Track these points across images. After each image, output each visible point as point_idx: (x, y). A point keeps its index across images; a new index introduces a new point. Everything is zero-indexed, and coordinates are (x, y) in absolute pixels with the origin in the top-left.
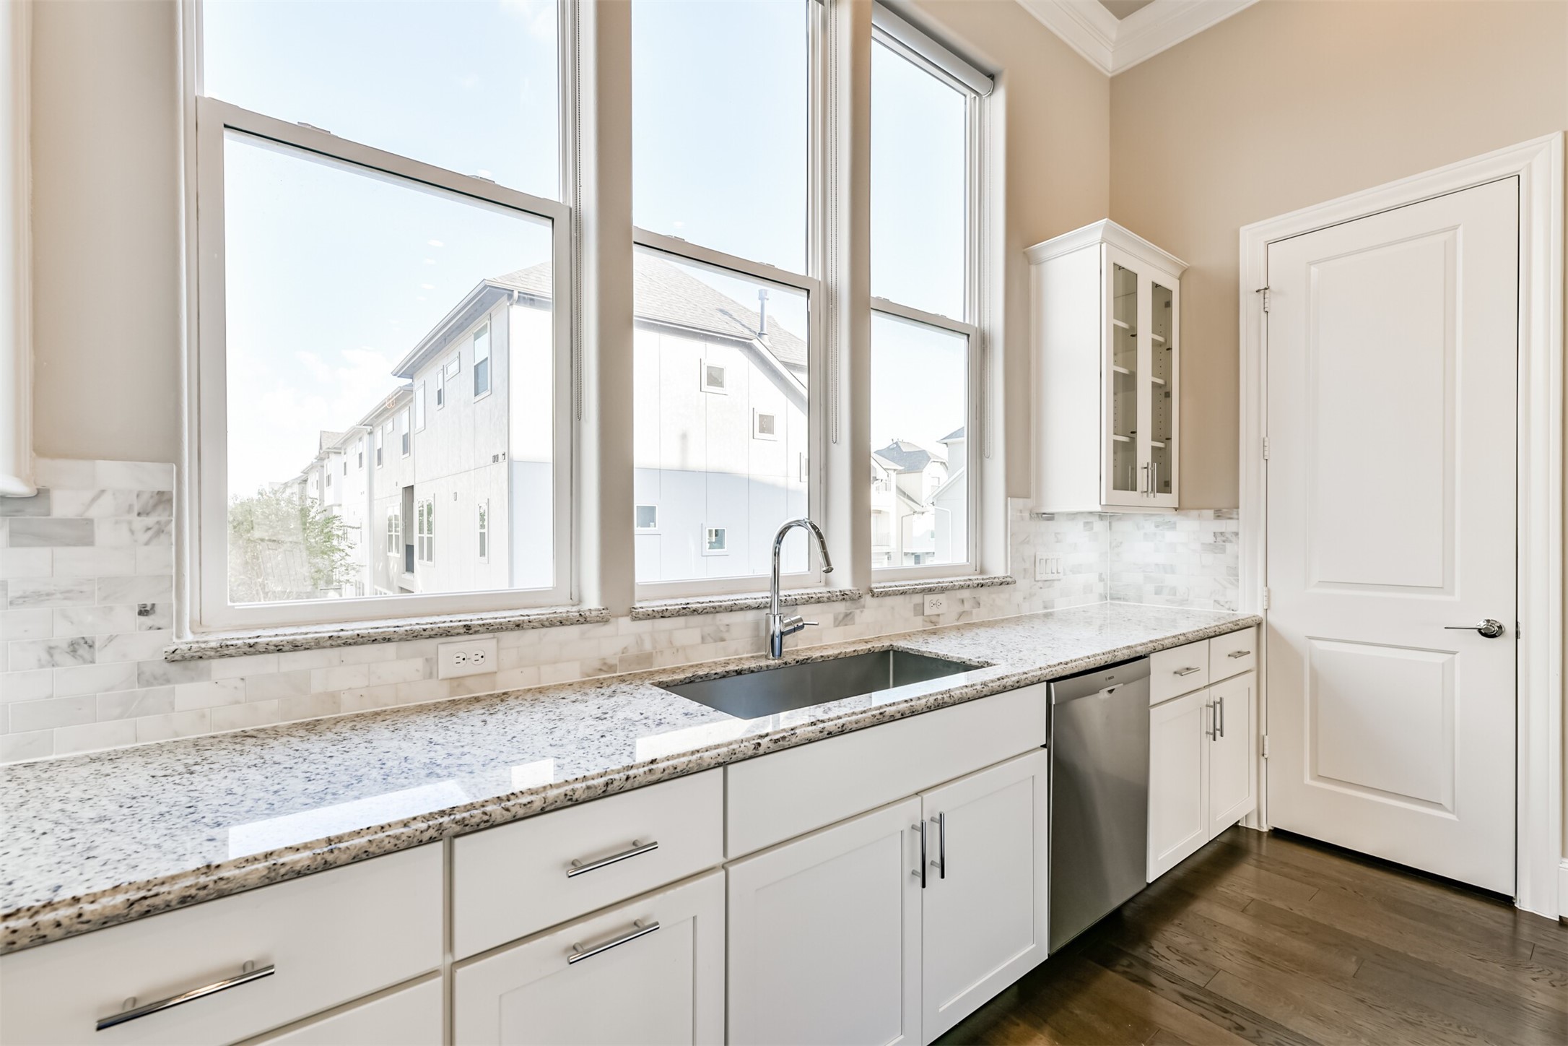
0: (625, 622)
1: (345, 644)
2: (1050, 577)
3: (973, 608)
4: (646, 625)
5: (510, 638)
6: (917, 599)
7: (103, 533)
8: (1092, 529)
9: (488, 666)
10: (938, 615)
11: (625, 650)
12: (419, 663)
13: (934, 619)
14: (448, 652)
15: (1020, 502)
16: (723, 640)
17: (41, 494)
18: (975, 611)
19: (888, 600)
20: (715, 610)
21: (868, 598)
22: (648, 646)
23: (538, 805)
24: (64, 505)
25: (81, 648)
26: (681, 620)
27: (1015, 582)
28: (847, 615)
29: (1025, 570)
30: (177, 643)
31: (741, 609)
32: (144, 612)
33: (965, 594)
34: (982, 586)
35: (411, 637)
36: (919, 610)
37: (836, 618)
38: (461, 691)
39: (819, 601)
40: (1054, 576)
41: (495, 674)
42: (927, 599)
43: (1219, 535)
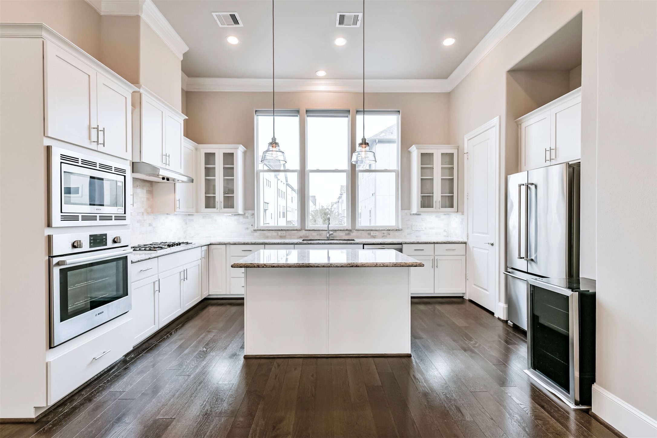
0: (304, 231)
1: (269, 230)
2: (418, 229)
3: (388, 235)
4: (307, 232)
5: (287, 232)
6: (369, 232)
7: (249, 217)
8: (440, 217)
9: (285, 235)
10: (376, 236)
11: (304, 235)
12: (276, 234)
13: (374, 236)
14: (280, 233)
15: (406, 211)
16: (321, 235)
17: (245, 214)
19: (360, 232)
20: (319, 230)
21: (355, 231)
22: (307, 235)
24: (246, 215)
25: (247, 228)
26: (313, 232)
27: (402, 230)
28: (348, 234)
29: (408, 227)
30: (254, 229)
32: (252, 225)
33: (385, 232)
34: (389, 230)
35: (275, 230)
36: (369, 234)
37: (346, 234)
38: (281, 237)
39: (341, 230)
40: (421, 229)
41: (285, 236)
42: (372, 232)
43: (462, 219)
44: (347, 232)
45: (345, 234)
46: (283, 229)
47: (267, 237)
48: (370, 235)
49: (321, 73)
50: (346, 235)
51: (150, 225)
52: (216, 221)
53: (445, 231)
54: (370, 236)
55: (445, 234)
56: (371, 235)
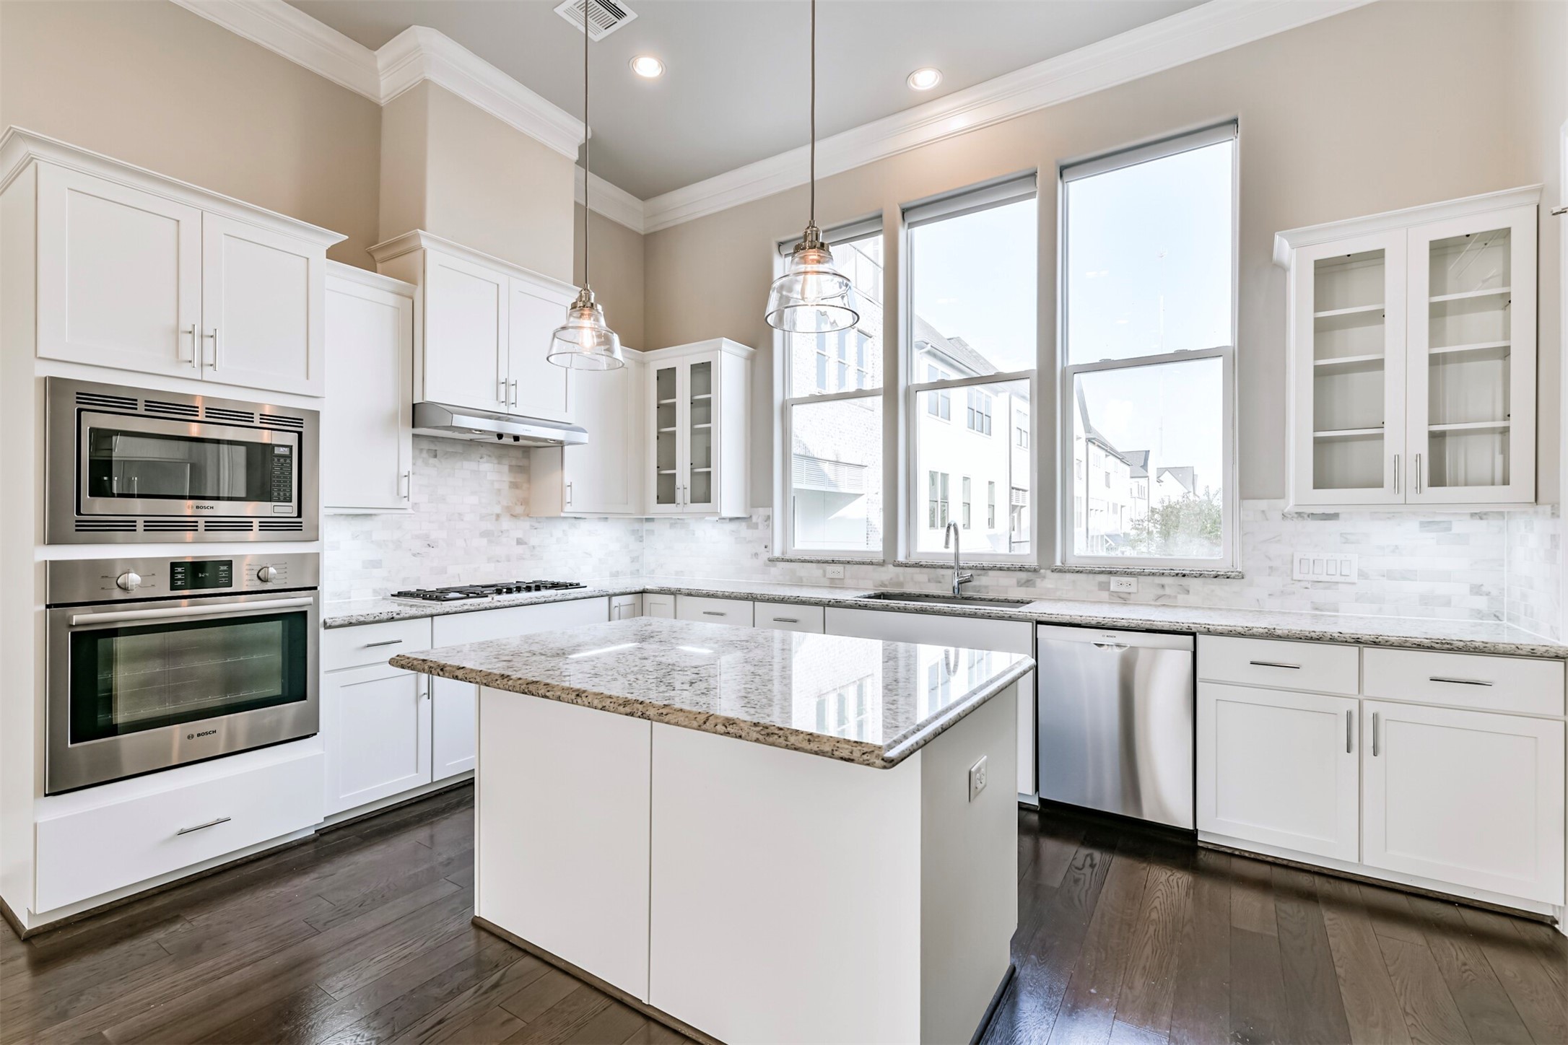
0: (893, 567)
1: (802, 562)
2: (1324, 578)
3: (1179, 593)
4: (900, 570)
5: (848, 566)
6: (1103, 578)
7: (760, 527)
8: (1450, 529)
9: (841, 576)
10: (1130, 593)
11: (891, 579)
12: (821, 571)
13: (1122, 595)
14: (830, 568)
16: (940, 582)
17: (751, 517)
18: (1180, 597)
19: (1070, 576)
22: (901, 579)
23: (767, 598)
24: (754, 519)
25: (756, 555)
26: (917, 570)
27: (1242, 577)
29: (1271, 568)
30: (771, 556)
32: (766, 547)
33: (1165, 580)
34: (1184, 576)
35: (818, 562)
36: (1105, 587)
37: (1018, 582)
38: (834, 584)
39: (1001, 569)
40: (1337, 578)
41: (843, 579)
42: (1114, 579)
43: (1554, 537)
44: (1023, 575)
45: (1014, 581)
46: (836, 559)
47: (799, 583)
48: (1109, 590)
50: (1020, 584)
51: (520, 542)
52: (694, 534)
53: (1476, 590)
54: (1105, 595)
55: (1481, 603)
56: (1112, 588)
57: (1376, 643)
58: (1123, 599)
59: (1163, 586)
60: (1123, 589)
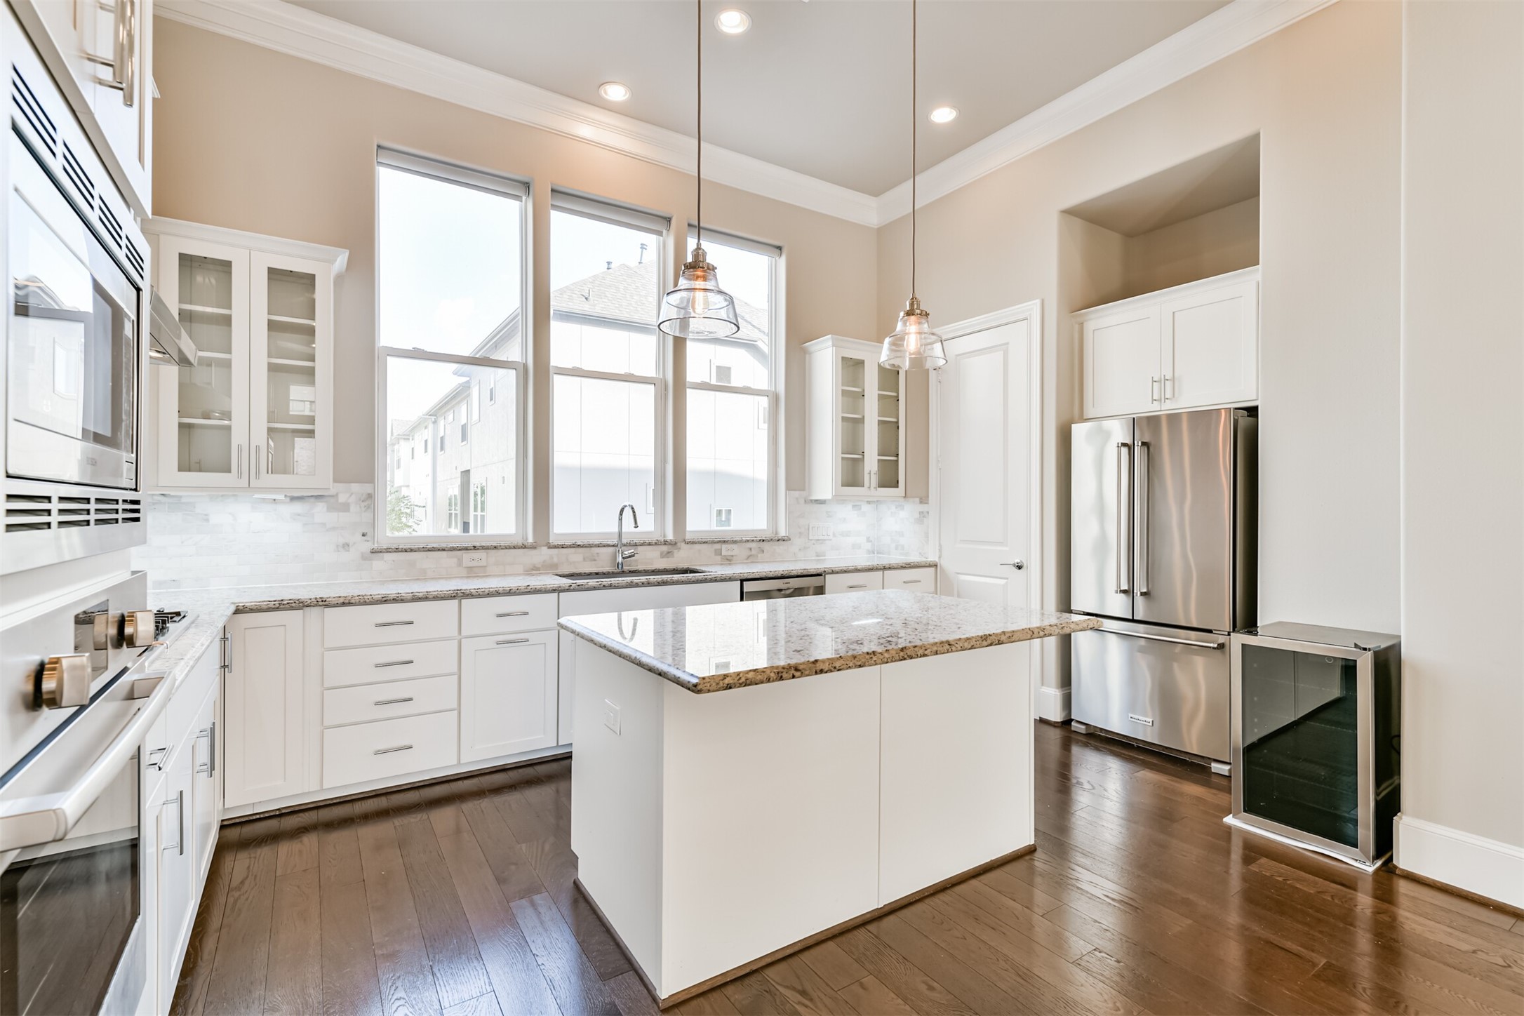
0: (545, 549)
1: (429, 550)
2: (822, 538)
3: (759, 553)
4: (556, 551)
5: (491, 552)
6: (717, 546)
7: (353, 508)
8: (860, 509)
9: (483, 563)
10: (732, 556)
11: (544, 561)
12: (455, 560)
13: (729, 558)
14: (467, 556)
15: (796, 494)
16: (595, 560)
17: (338, 494)
18: (760, 555)
19: (697, 546)
20: (590, 546)
21: (683, 544)
22: (555, 560)
24: (341, 498)
25: (346, 546)
26: (573, 550)
27: (790, 540)
28: (668, 553)
29: (800, 533)
30: (374, 546)
31: (604, 546)
32: (363, 535)
33: (753, 545)
34: (763, 541)
35: (453, 549)
36: (718, 552)
37: (661, 554)
38: (471, 572)
39: (650, 544)
40: (825, 538)
41: (485, 567)
42: (724, 546)
43: (921, 513)
44: (665, 548)
45: (659, 553)
46: (477, 544)
47: (422, 577)
48: (721, 554)
49: (616, 93)
50: (663, 555)
53: (868, 540)
54: (719, 558)
55: (869, 546)
56: (723, 554)
57: (890, 568)
58: (729, 560)
59: (751, 549)
60: (729, 553)
